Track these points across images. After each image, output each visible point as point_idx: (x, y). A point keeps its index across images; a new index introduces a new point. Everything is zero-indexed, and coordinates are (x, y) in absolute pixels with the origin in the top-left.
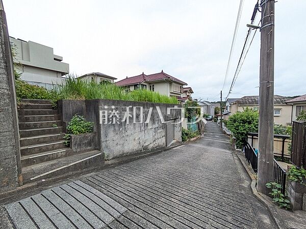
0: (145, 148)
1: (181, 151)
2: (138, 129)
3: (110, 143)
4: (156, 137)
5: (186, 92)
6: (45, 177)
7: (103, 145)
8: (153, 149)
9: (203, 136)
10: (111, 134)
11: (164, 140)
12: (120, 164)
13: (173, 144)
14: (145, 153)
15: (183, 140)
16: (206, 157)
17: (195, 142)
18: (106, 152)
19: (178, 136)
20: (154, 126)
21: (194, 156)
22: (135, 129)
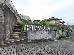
0: (43, 39)
1: (58, 42)
2: (40, 33)
3: (30, 36)
4: (48, 36)
5: (62, 22)
6: (10, 43)
7: (28, 36)
8: (46, 40)
9: (70, 37)
10: (31, 33)
11: (51, 37)
12: (33, 43)
13: (55, 39)
14: (43, 40)
15: (60, 38)
16: (70, 47)
17: (65, 39)
18: (29, 39)
19: (57, 36)
20: (47, 32)
21: (63, 45)
22: (39, 32)
